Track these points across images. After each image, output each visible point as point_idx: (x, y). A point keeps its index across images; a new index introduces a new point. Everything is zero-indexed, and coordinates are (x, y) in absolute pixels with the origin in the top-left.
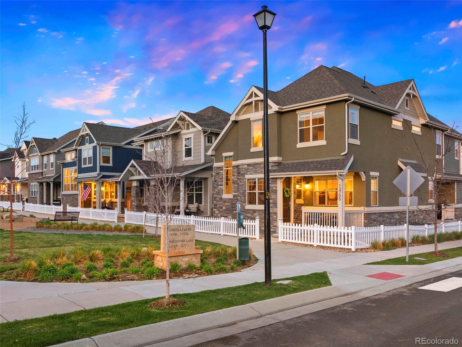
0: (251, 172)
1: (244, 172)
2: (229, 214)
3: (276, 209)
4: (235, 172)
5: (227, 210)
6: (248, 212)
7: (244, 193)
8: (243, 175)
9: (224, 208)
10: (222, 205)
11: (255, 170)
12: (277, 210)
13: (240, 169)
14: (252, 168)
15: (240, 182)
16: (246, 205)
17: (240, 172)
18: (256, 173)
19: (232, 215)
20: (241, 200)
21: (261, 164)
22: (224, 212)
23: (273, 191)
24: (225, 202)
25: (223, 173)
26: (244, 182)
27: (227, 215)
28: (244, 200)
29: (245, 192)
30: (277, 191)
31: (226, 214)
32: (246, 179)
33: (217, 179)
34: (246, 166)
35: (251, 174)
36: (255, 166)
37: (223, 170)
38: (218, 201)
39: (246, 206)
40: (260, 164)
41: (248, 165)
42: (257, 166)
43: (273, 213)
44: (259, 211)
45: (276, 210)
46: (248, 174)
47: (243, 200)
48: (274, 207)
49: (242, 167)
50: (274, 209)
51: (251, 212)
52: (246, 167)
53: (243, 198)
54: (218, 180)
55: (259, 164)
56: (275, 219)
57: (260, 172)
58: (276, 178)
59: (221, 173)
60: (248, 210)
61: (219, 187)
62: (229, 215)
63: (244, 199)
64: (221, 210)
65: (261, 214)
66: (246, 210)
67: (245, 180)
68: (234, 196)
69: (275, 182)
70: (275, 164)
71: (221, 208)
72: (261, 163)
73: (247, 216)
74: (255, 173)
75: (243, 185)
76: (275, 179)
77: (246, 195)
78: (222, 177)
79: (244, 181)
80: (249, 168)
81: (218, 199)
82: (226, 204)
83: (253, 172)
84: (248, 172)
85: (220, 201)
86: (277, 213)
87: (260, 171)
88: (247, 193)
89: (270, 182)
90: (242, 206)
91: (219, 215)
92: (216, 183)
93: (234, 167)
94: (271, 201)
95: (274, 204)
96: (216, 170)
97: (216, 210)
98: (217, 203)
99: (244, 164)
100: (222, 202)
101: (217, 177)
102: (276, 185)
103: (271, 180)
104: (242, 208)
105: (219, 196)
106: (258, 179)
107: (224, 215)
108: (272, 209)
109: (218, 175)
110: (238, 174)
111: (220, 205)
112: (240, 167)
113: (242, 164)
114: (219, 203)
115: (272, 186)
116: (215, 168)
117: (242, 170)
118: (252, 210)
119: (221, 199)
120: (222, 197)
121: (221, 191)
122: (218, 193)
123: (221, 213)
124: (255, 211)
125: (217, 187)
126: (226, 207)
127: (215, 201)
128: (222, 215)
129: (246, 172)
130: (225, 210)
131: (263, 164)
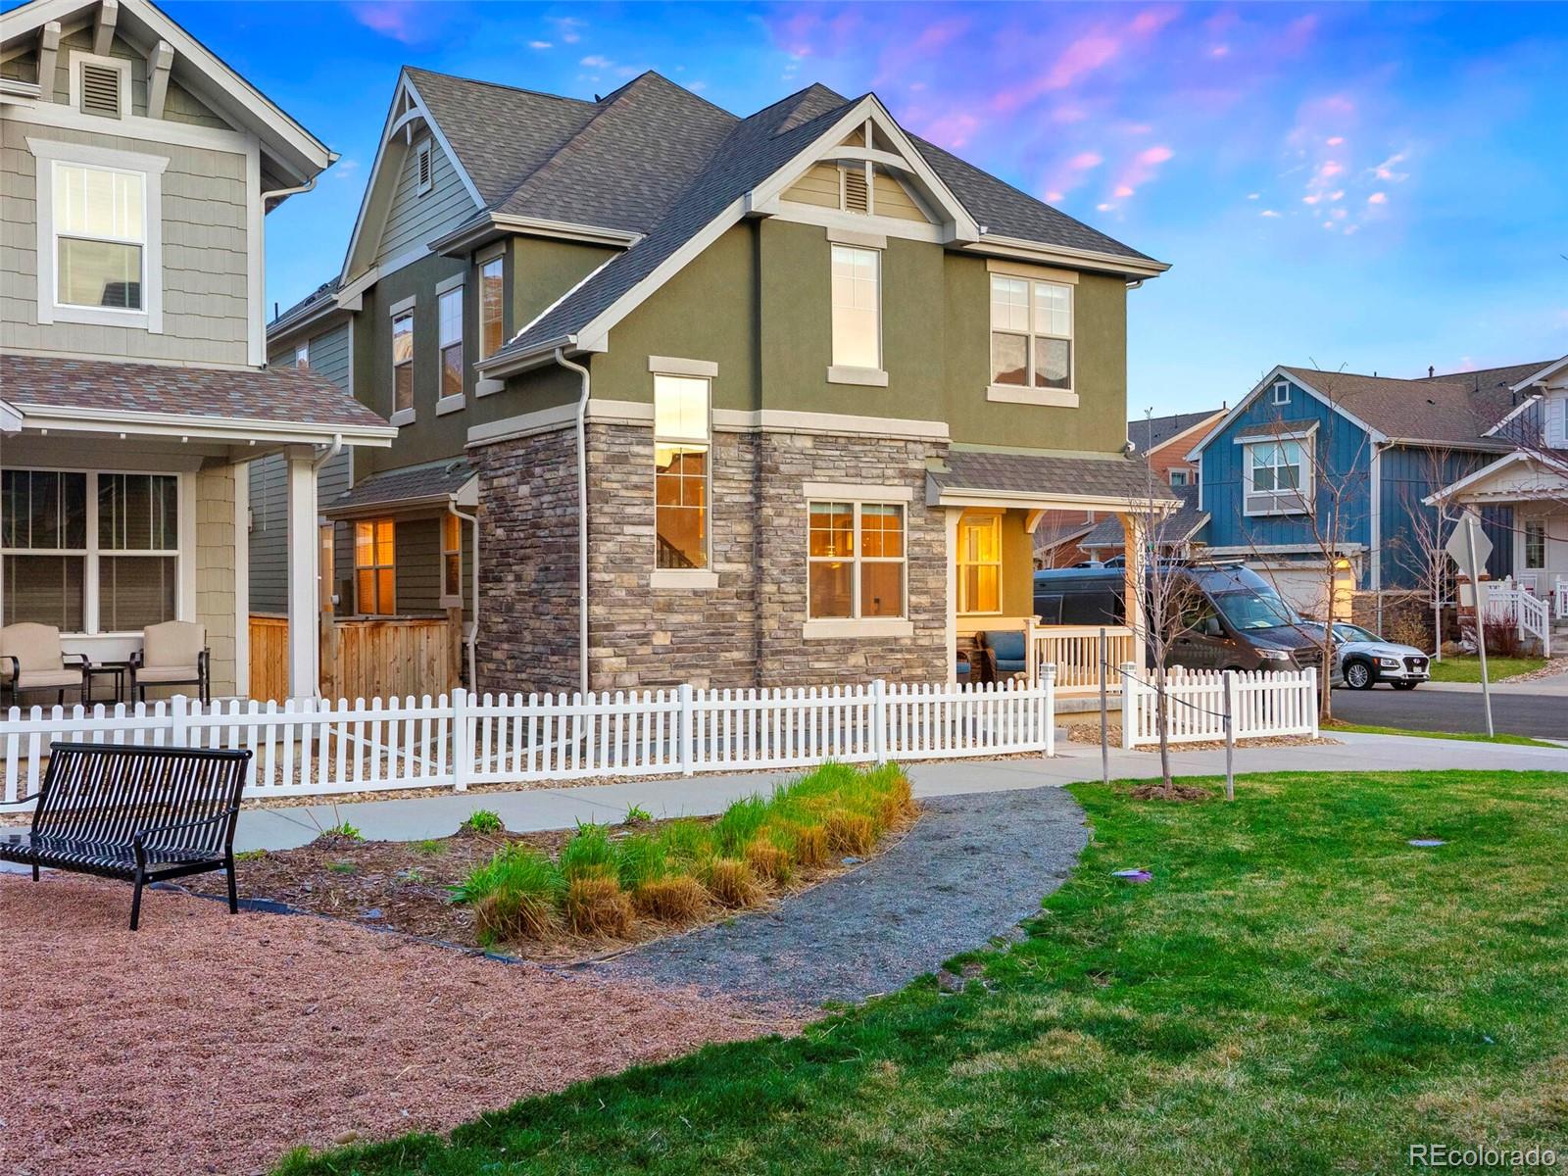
0: (831, 473)
1: (799, 468)
2: (697, 666)
3: (942, 632)
4: (729, 463)
5: (679, 650)
6: (817, 652)
8: (795, 481)
9: (661, 639)
10: (651, 626)
11: (852, 464)
12: (945, 635)
13: (775, 449)
14: (838, 453)
15: (779, 515)
16: (806, 622)
17: (777, 468)
18: (859, 480)
20: (786, 598)
21: (882, 443)
22: (661, 661)
23: (930, 559)
24: (669, 608)
25: (651, 457)
26: (795, 514)
27: (681, 673)
28: (798, 598)
30: (946, 558)
31: (677, 667)
32: (807, 502)
33: (615, 485)
34: (808, 443)
35: (832, 481)
36: (851, 447)
39: (805, 625)
40: (876, 444)
41: (816, 436)
42: (860, 448)
43: (934, 650)
44: (872, 645)
45: (942, 637)
46: (819, 479)
47: (792, 598)
48: (937, 625)
49: (788, 441)
50: (935, 632)
51: (830, 649)
52: (805, 448)
53: (794, 589)
54: (623, 493)
55: (873, 442)
56: (939, 672)
57: (879, 477)
58: (944, 509)
59: (638, 455)
60: (819, 642)
61: (629, 529)
62: (691, 671)
63: (800, 593)
64: (644, 651)
65: (882, 657)
66: (805, 642)
67: (803, 506)
68: (724, 580)
71: (644, 639)
72: (879, 439)
73: (813, 672)
74: (853, 480)
75: (790, 529)
76: (939, 512)
78: (644, 479)
79: (798, 510)
80: (820, 452)
81: (622, 594)
82: (677, 619)
83: (843, 473)
84: (817, 472)
85: (634, 606)
87: (875, 472)
88: (808, 564)
89: (920, 521)
90: (785, 624)
91: (629, 679)
92: (606, 509)
93: (725, 436)
94: (924, 600)
95: (938, 610)
96: (603, 438)
97: (609, 651)
98: (615, 617)
99: (801, 431)
100: (649, 611)
101: (613, 476)
102: (942, 538)
103: (925, 514)
104: (788, 635)
105: (626, 577)
106: (863, 505)
107: (659, 675)
108: (928, 632)
109: (618, 468)
110: (760, 474)
111: (638, 627)
112: (775, 441)
113: (792, 431)
114: (626, 617)
115: (928, 538)
116: (601, 429)
117: (788, 456)
118: (836, 641)
119: (643, 593)
120: (648, 585)
121: (640, 550)
122: (623, 563)
123: (641, 668)
124: (849, 645)
125: (617, 530)
126: (673, 636)
127: (598, 604)
128: (652, 676)
129: (808, 469)
130: (668, 650)
131: (888, 443)
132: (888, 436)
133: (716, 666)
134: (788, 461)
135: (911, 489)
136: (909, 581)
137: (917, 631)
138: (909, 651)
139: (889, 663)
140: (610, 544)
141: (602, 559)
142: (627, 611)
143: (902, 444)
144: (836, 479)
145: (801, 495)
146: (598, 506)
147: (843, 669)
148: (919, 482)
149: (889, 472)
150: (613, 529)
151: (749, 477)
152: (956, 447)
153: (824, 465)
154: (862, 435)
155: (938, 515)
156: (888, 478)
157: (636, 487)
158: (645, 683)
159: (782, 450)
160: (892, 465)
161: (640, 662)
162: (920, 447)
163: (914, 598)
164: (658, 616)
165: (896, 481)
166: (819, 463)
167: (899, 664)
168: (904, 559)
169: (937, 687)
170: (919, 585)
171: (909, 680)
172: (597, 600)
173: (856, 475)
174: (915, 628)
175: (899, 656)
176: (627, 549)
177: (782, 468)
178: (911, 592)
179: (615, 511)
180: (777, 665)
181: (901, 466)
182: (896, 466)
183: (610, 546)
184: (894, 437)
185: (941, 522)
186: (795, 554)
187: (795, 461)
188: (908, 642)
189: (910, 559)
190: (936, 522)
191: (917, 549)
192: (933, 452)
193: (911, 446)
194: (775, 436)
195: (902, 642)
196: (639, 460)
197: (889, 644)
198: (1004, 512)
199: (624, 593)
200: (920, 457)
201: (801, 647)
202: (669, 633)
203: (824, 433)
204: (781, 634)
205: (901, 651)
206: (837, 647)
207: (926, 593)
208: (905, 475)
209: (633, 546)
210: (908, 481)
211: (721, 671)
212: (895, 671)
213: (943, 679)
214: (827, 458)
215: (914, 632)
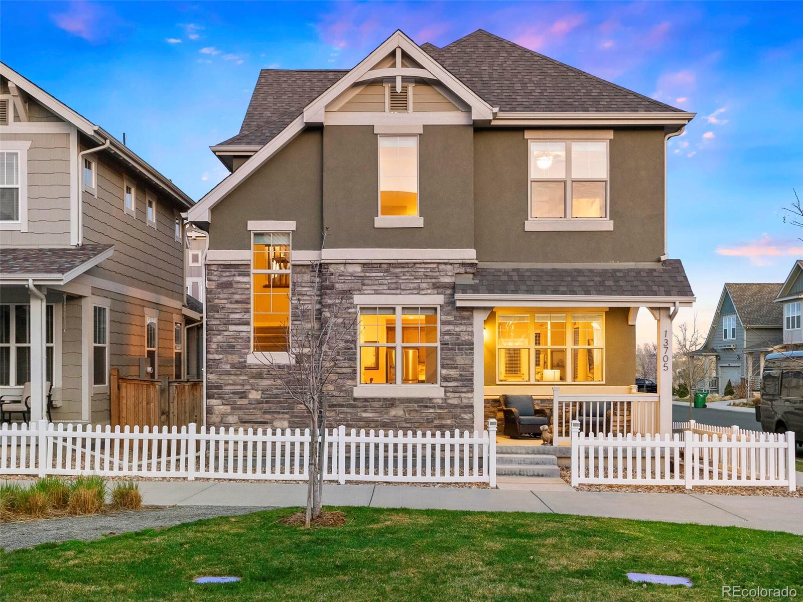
0: (375, 287)
1: (350, 285)
2: (279, 413)
3: (470, 395)
4: (303, 285)
5: (267, 402)
6: (365, 406)
7: (352, 349)
8: (347, 294)
9: (254, 395)
10: (249, 387)
11: (393, 281)
12: (473, 397)
13: (332, 274)
14: (382, 274)
16: (356, 386)
17: (332, 286)
18: (398, 291)
19: (292, 417)
20: (339, 370)
21: (418, 266)
22: (254, 408)
23: (459, 344)
24: (259, 376)
25: (249, 283)
26: (348, 316)
27: (268, 416)
29: (353, 346)
30: (473, 344)
31: (265, 413)
32: (356, 308)
33: (223, 301)
34: (358, 269)
35: (377, 293)
36: (392, 270)
37: (249, 275)
38: (228, 373)
39: (355, 388)
40: (412, 267)
41: (364, 264)
42: (400, 270)
43: (461, 407)
44: (410, 403)
45: (469, 398)
46: (366, 292)
47: (344, 370)
48: (464, 390)
49: (342, 269)
50: (463, 395)
51: (376, 404)
52: (356, 272)
53: (347, 365)
54: (228, 306)
55: (410, 266)
56: (468, 423)
57: (415, 289)
58: (471, 309)
59: (239, 282)
60: (366, 400)
61: (232, 328)
62: (276, 416)
63: (351, 367)
64: (240, 402)
65: (417, 411)
66: (355, 399)
67: (353, 310)
68: (299, 358)
69: (468, 319)
70: (469, 270)
71: (243, 395)
72: (415, 263)
73: (362, 419)
74: (394, 292)
76: (467, 311)
78: (244, 297)
79: (350, 313)
80: (367, 274)
81: (228, 367)
82: (266, 383)
83: (386, 287)
84: (364, 288)
85: (235, 375)
86: (472, 407)
87: (412, 286)
89: (450, 318)
90: (339, 388)
91: (231, 419)
92: (217, 316)
93: (301, 268)
94: (453, 373)
95: (467, 381)
96: (215, 273)
97: (219, 402)
98: (223, 381)
99: (350, 261)
100: (246, 378)
101: (221, 296)
102: (469, 329)
103: (454, 313)
104: (342, 394)
105: (230, 357)
106: (403, 308)
107: (253, 417)
108: (457, 395)
109: (225, 291)
110: (324, 289)
111: (239, 387)
112: (332, 269)
113: (344, 261)
114: (230, 381)
115: (457, 329)
116: (213, 268)
117: (342, 278)
118: (379, 400)
119: (242, 367)
120: (245, 362)
121: (240, 340)
122: (229, 349)
123: (240, 413)
124: (391, 402)
125: (224, 329)
126: (263, 393)
127: (212, 373)
128: (247, 418)
129: (359, 286)
130: (259, 402)
131: (423, 265)
132: (422, 261)
133: (293, 413)
134: (342, 281)
135: (442, 296)
136: (441, 359)
137: (448, 394)
138: (440, 407)
139: (424, 415)
140: (219, 337)
141: (214, 346)
142: (231, 377)
143: (435, 266)
144: (379, 292)
145: (352, 303)
146: (211, 314)
147: (386, 418)
148: (449, 291)
149: (424, 285)
150: (221, 328)
151: (318, 293)
152: (481, 265)
153: (370, 282)
154: (399, 261)
155: (466, 314)
156: (423, 289)
157: (237, 302)
158: (243, 422)
159: (337, 274)
160: (426, 280)
161: (240, 409)
162: (449, 267)
163: (444, 372)
164: (252, 381)
165: (429, 291)
166: (366, 282)
167: (433, 416)
168: (438, 344)
169: (466, 433)
170: (449, 362)
171: (442, 428)
172: (211, 370)
173: (396, 288)
174: (446, 392)
175: (431, 410)
176: (231, 340)
177: (337, 286)
178: (442, 367)
179: (223, 317)
180: (333, 414)
181: (434, 281)
182: (429, 280)
183: (219, 338)
184: (425, 261)
185: (470, 318)
186: (347, 341)
187: (347, 281)
188: (440, 401)
189: (442, 344)
190: (463, 318)
191: (447, 337)
192: (462, 270)
193: (442, 267)
194: (332, 265)
195: (434, 401)
196: (239, 285)
197: (424, 403)
198: (608, 310)
199: (229, 367)
200: (450, 274)
201: (352, 402)
202: (260, 392)
203: (370, 261)
204: (335, 393)
205: (434, 407)
206: (381, 403)
207: (456, 368)
208: (438, 287)
209: (235, 338)
210: (440, 291)
211: (297, 417)
212: (429, 421)
213: (471, 428)
214: (373, 278)
215: (445, 394)
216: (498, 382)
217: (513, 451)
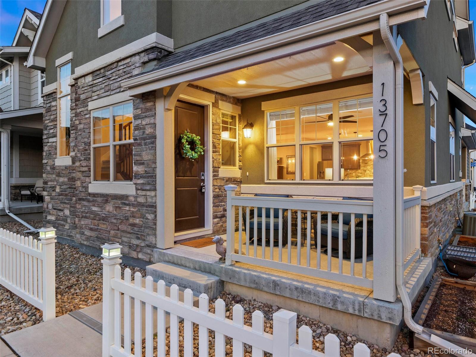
0: (99, 93)
1: (87, 94)
2: (65, 203)
3: (153, 193)
5: (61, 195)
6: (93, 201)
8: (86, 102)
9: (58, 189)
10: (55, 183)
11: (107, 83)
12: (156, 196)
13: (79, 87)
14: (101, 80)
15: (80, 123)
16: (90, 183)
17: (79, 98)
18: (109, 93)
20: (82, 169)
21: (119, 63)
22: (58, 199)
23: (144, 139)
24: (59, 175)
25: (56, 106)
26: (86, 121)
27: (62, 205)
28: (86, 169)
29: (87, 147)
30: (156, 137)
31: (61, 202)
32: (90, 113)
34: (90, 78)
37: (56, 100)
38: (49, 173)
39: (90, 185)
40: (116, 67)
41: (93, 73)
42: (109, 72)
43: (146, 207)
44: (116, 199)
45: (152, 197)
46: (94, 98)
48: (148, 187)
49: (83, 81)
50: (148, 193)
51: (99, 199)
52: (90, 82)
53: (85, 165)
56: (151, 224)
57: (118, 88)
59: (53, 106)
60: (94, 195)
61: (50, 140)
63: (87, 166)
64: (54, 194)
65: (120, 208)
66: (90, 194)
67: (88, 116)
68: (73, 160)
70: (151, 56)
71: (54, 189)
73: (93, 212)
74: (107, 94)
75: (83, 130)
76: (150, 102)
77: (90, 154)
78: (55, 116)
79: (86, 119)
80: (95, 82)
81: (49, 168)
82: (61, 180)
83: (103, 91)
84: (93, 94)
85: (51, 174)
86: (155, 207)
87: (116, 85)
88: (92, 150)
89: (140, 112)
90: (82, 184)
92: (45, 132)
94: (141, 169)
96: (45, 102)
97: (46, 193)
100: (55, 176)
101: (47, 118)
102: (153, 121)
103: (142, 105)
104: (83, 190)
105: (50, 161)
107: (58, 205)
108: (144, 193)
109: (48, 114)
111: (53, 183)
112: (79, 82)
113: (84, 74)
114: (50, 179)
115: (144, 123)
117: (83, 89)
119: (54, 168)
120: (54, 164)
121: (53, 149)
122: (49, 155)
123: (53, 202)
124: (107, 198)
125: (48, 141)
126: (60, 188)
129: (90, 94)
130: (59, 194)
131: (122, 62)
133: (71, 203)
134: (83, 92)
136: (134, 155)
137: (138, 192)
138: (133, 205)
139: (123, 212)
141: (45, 154)
142: (50, 176)
143: (130, 60)
144: (100, 96)
145: (88, 110)
147: (104, 213)
153: (96, 89)
157: (52, 121)
159: (81, 87)
160: (124, 77)
161: (53, 199)
162: (137, 57)
163: (137, 168)
164: (57, 178)
167: (129, 214)
168: (131, 141)
170: (138, 158)
172: (44, 171)
173: (108, 90)
174: (137, 189)
175: (128, 208)
176: (50, 149)
177: (81, 97)
178: (134, 164)
179: (48, 132)
181: (129, 75)
182: (126, 76)
183: (46, 148)
184: (122, 58)
186: (85, 144)
187: (85, 91)
188: (133, 199)
189: (134, 140)
190: (148, 110)
191: (137, 132)
192: (147, 58)
195: (130, 198)
196: (53, 109)
197: (124, 200)
200: (139, 65)
201: (88, 197)
202: (59, 186)
204: (81, 189)
205: (129, 205)
206: (102, 199)
207: (143, 164)
209: (51, 147)
214: (96, 85)
215: (136, 192)
216: (266, 181)
217: (183, 263)
